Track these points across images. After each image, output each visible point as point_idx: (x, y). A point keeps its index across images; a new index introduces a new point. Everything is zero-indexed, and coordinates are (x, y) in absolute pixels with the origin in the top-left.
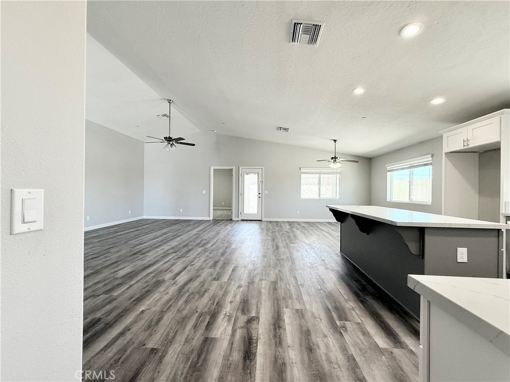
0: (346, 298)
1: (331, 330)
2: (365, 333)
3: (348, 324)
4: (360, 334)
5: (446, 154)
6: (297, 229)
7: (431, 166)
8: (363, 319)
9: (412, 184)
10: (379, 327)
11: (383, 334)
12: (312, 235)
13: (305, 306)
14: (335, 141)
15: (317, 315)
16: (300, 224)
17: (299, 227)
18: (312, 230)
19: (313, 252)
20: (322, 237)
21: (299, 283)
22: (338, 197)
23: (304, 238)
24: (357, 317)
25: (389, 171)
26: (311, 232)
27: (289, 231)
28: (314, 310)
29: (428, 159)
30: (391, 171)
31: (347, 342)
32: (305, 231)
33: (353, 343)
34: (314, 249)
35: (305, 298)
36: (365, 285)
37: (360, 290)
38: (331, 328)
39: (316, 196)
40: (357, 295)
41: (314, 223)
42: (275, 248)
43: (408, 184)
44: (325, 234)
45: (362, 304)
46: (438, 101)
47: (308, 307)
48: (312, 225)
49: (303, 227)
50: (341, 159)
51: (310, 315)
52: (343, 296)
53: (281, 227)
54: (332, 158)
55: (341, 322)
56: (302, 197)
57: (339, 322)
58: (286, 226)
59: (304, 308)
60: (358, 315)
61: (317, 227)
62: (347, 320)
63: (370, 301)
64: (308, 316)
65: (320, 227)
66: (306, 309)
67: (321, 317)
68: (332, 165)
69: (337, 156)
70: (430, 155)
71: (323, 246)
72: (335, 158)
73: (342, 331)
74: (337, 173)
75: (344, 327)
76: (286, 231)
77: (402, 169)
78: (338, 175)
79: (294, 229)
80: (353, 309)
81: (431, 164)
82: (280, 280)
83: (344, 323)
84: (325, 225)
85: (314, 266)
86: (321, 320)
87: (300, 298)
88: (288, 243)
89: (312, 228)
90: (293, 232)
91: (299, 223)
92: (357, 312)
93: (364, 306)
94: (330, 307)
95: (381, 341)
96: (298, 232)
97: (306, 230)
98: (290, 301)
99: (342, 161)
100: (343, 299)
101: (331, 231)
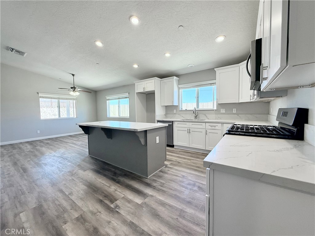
0: (108, 185)
1: (111, 214)
2: (129, 201)
3: (118, 202)
4: (127, 204)
5: (136, 93)
6: (42, 146)
7: (128, 99)
8: (124, 193)
9: (120, 107)
10: (133, 192)
11: (137, 195)
12: (60, 148)
13: (82, 210)
14: (73, 75)
15: (95, 211)
16: (42, 142)
17: (42, 144)
18: (57, 144)
19: (67, 161)
20: (69, 147)
21: (67, 194)
22: (75, 117)
23: (53, 152)
24: (120, 194)
25: (108, 100)
26: (57, 146)
27: (32, 150)
28: (91, 209)
29: (127, 95)
30: (109, 100)
31: (124, 215)
32: (51, 147)
33: (126, 213)
34: (67, 159)
35: (80, 203)
36: (114, 171)
37: (113, 175)
38: (110, 213)
39: (57, 117)
40: (113, 180)
41: (56, 138)
42: (22, 171)
43: (118, 107)
44: (71, 145)
45: (119, 184)
46: (136, 66)
47: (85, 209)
48: (55, 140)
49: (47, 143)
50: (79, 89)
51: (90, 215)
52: (106, 185)
53: (20, 148)
54: (72, 88)
55: (114, 204)
56: (42, 118)
57: (112, 205)
58: (26, 147)
59: (82, 212)
60: (120, 192)
61: (61, 141)
62: (116, 200)
63: (122, 179)
64: (89, 216)
65: (64, 140)
66: (84, 212)
67: (99, 210)
68: (72, 93)
69: (75, 87)
70: (128, 93)
71: (73, 154)
72: (74, 88)
73: (117, 210)
74: (74, 99)
75: (117, 206)
76: (29, 151)
77: (115, 99)
78: (74, 101)
79: (38, 147)
80: (116, 190)
81: (128, 97)
82: (44, 200)
83: (116, 204)
84: (67, 138)
85: (74, 173)
86: (100, 213)
87: (74, 206)
88: (37, 161)
89: (57, 142)
90: (37, 150)
91: (40, 141)
92: (119, 190)
93: (120, 185)
94: (101, 198)
95: (138, 200)
96: (44, 149)
97: (51, 145)
98: (66, 215)
99: (80, 91)
100: (107, 187)
101: (75, 142)
